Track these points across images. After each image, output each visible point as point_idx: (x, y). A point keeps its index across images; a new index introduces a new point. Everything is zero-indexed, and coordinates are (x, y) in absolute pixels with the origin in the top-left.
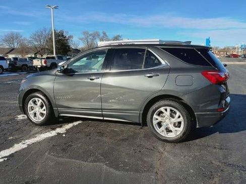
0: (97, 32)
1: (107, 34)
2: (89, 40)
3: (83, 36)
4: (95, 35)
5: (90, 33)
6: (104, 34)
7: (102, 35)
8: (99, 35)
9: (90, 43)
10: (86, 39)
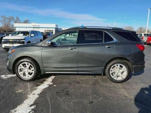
0: (12, 17)
1: (19, 18)
2: (6, 22)
3: (2, 19)
4: (11, 19)
5: (7, 17)
6: (18, 18)
7: (16, 19)
8: (13, 19)
9: (7, 24)
10: (4, 21)
